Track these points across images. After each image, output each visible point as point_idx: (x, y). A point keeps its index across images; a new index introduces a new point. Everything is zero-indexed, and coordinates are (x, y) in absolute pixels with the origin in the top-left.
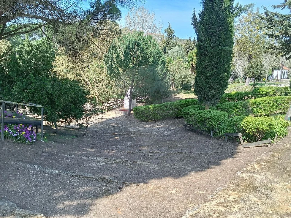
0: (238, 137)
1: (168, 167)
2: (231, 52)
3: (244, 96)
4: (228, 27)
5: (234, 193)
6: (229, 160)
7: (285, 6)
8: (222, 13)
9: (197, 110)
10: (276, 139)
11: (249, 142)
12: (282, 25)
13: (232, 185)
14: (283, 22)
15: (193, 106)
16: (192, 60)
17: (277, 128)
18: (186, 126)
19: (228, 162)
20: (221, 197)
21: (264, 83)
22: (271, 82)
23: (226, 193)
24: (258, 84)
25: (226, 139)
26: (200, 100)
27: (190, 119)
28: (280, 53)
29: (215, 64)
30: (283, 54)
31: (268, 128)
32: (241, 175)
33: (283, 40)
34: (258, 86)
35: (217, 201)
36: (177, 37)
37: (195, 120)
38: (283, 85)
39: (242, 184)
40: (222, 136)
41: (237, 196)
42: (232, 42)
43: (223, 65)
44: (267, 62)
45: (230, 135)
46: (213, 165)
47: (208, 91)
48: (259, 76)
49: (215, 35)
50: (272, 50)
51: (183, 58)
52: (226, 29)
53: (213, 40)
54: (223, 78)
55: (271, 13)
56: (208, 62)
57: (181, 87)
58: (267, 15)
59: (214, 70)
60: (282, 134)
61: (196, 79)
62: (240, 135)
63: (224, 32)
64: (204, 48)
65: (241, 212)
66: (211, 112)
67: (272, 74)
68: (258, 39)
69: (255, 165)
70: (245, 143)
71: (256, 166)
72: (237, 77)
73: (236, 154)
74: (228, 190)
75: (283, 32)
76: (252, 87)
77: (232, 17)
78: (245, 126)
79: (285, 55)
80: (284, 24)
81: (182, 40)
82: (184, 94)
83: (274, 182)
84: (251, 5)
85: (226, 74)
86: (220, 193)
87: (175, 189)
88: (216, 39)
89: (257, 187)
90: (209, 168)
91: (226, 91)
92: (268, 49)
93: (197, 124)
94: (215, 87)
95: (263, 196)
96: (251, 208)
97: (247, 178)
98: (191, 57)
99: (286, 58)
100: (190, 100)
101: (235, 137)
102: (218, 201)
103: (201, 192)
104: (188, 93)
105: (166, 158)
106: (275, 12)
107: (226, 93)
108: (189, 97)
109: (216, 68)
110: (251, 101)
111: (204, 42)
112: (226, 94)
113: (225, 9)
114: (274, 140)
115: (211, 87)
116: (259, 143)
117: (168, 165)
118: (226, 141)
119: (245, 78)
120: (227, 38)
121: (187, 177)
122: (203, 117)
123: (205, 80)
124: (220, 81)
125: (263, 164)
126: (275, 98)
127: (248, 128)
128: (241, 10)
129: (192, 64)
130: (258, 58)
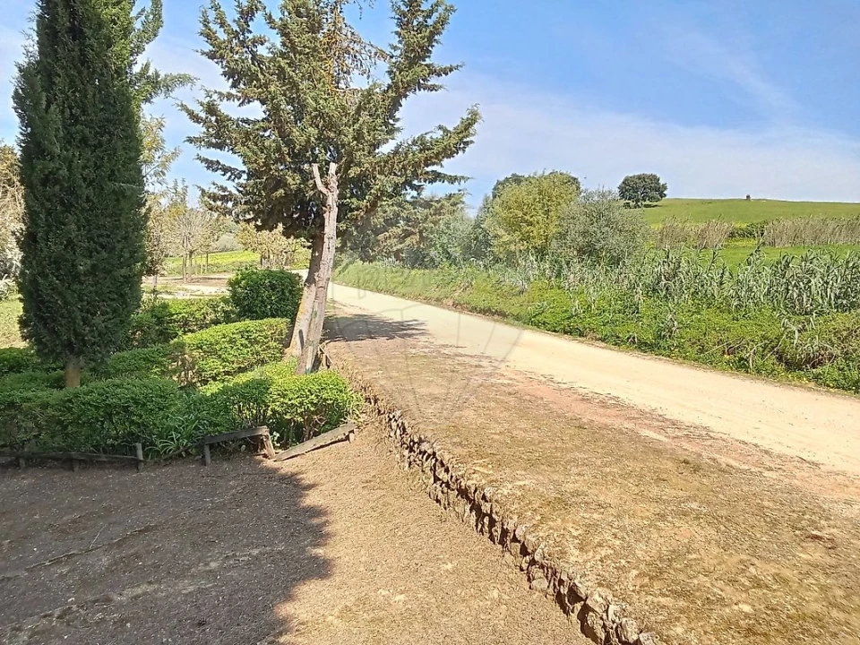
25: (209, 455)
29: (101, 236)
45: (221, 439)
52: (129, 131)
62: (264, 431)
63: (121, 139)
79: (255, 219)
94: (103, 306)
109: (104, 247)
111: (58, 162)
115: (93, 306)
118: (208, 461)
123: (71, 285)
124: (119, 287)
127: (291, 407)
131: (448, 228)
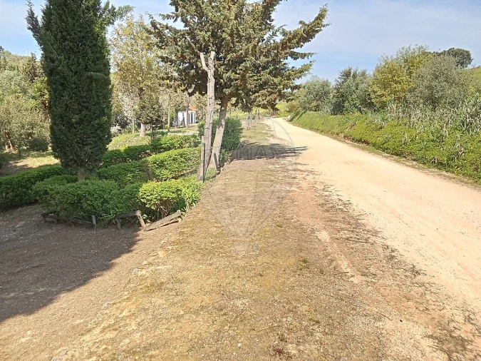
0: (136, 217)
1: (13, 298)
2: (108, 82)
3: (140, 153)
4: (96, 41)
5: (129, 303)
6: (125, 256)
7: (177, 17)
8: (84, 15)
9: (63, 185)
10: (187, 209)
11: (153, 221)
12: (176, 44)
13: (126, 293)
14: (178, 39)
15: (55, 177)
16: (42, 96)
17: (187, 193)
18: (45, 215)
19: (123, 260)
20: (110, 317)
21: (167, 130)
22: (176, 129)
23: (118, 308)
24: (158, 133)
25: (119, 225)
26: (65, 164)
27: (53, 202)
28: (179, 86)
29: (84, 102)
30: (183, 88)
31: (174, 195)
32: (140, 273)
33: (181, 67)
34: (158, 136)
35: (102, 326)
36: (7, 52)
37: (61, 202)
38: (190, 133)
39: (140, 287)
40: (111, 221)
41: (134, 306)
42: (106, 65)
43: (98, 103)
44: (166, 100)
45: (123, 216)
46: (99, 271)
47: (79, 149)
48: (157, 120)
49: (76, 53)
50: (168, 81)
51: (25, 92)
52: (94, 42)
53: (73, 60)
54: (101, 125)
55: (160, 24)
56: (71, 98)
57: (26, 145)
58: (155, 27)
59: (84, 113)
60: (194, 201)
61: (52, 128)
62: (138, 213)
63: (90, 47)
64: (58, 74)
65: (141, 329)
66: (88, 184)
67: (177, 117)
68: (149, 64)
69: (159, 253)
70: (148, 224)
71: (161, 254)
72: (127, 124)
73: (135, 244)
74: (120, 302)
75: (179, 55)
76: (149, 138)
77: (102, 23)
78: (143, 198)
79: (186, 89)
80: (179, 43)
81: (19, 59)
82: (35, 159)
83: (184, 269)
84: (128, 9)
85: (105, 118)
86: (107, 311)
87: (29, 333)
88: (78, 59)
89: (162, 283)
90: (92, 277)
91: (111, 147)
92: (163, 79)
93: (65, 209)
94: (89, 141)
95: (171, 294)
96: (154, 317)
97: (148, 275)
98: (40, 90)
99: (189, 94)
100: (49, 167)
101: (132, 217)
102: (104, 324)
103: (78, 322)
104: (43, 156)
105: (8, 282)
106: (165, 24)
107: (110, 149)
108: (45, 163)
109: (87, 108)
110: (150, 159)
111: (57, 62)
112: (112, 151)
113: (88, 8)
114: (185, 211)
115: (83, 141)
116: (166, 220)
117: (12, 295)
118: (119, 227)
119: (139, 126)
120: (98, 59)
121: (51, 306)
122: (75, 196)
123: (70, 129)
124: (96, 130)
125: (170, 248)
126: (181, 151)
127: (148, 200)
128: (113, 14)
129: (43, 103)
130: (153, 94)
131: (357, 89)
